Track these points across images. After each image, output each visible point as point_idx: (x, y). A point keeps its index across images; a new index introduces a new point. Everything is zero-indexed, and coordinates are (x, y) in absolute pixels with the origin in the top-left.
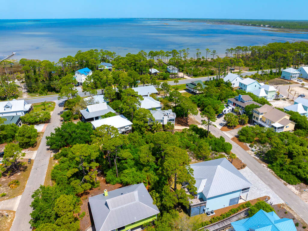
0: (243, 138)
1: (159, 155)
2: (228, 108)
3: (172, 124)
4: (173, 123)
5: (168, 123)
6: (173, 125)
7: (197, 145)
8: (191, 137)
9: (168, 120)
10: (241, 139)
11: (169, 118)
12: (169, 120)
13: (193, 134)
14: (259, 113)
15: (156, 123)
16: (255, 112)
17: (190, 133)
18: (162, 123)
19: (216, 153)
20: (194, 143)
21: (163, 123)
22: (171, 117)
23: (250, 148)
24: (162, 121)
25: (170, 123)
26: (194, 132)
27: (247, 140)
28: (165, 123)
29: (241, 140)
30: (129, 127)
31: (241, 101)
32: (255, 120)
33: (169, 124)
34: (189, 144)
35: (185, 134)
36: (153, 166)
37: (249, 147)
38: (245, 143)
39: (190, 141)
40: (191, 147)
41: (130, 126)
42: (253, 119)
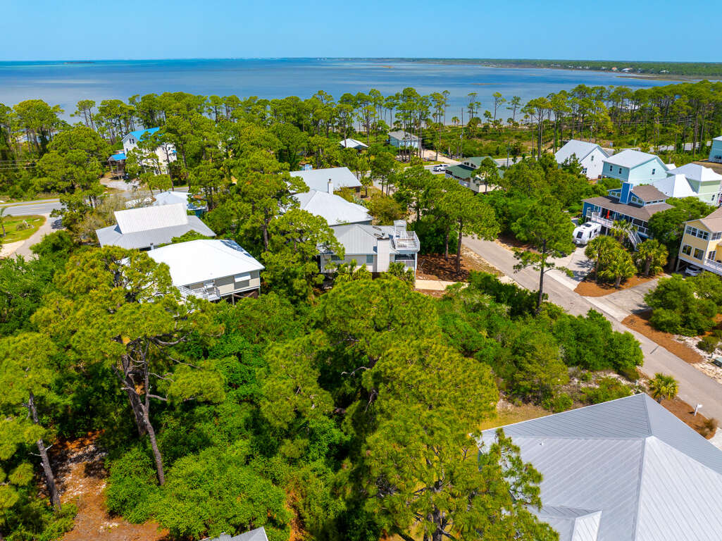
0: (669, 318)
1: (353, 384)
2: (589, 226)
3: (406, 269)
4: (411, 267)
5: (392, 266)
6: (409, 272)
7: (503, 344)
8: (480, 316)
9: (391, 255)
10: (661, 320)
11: (397, 249)
12: (398, 257)
13: (487, 305)
14: (704, 235)
15: (349, 267)
16: (688, 232)
17: (476, 298)
18: (370, 268)
19: (586, 372)
20: (490, 335)
21: (375, 267)
22: (405, 246)
23: (702, 353)
24: (371, 258)
25: (399, 266)
26: (489, 297)
27: (686, 322)
28: (383, 265)
29: (662, 324)
30: (248, 277)
31: (630, 204)
32: (690, 259)
33: (395, 269)
34: (475, 338)
35: (457, 302)
36: (324, 432)
37: (699, 351)
38: (677, 337)
39: (478, 327)
40: (484, 351)
41: (253, 274)
42: (683, 256)
